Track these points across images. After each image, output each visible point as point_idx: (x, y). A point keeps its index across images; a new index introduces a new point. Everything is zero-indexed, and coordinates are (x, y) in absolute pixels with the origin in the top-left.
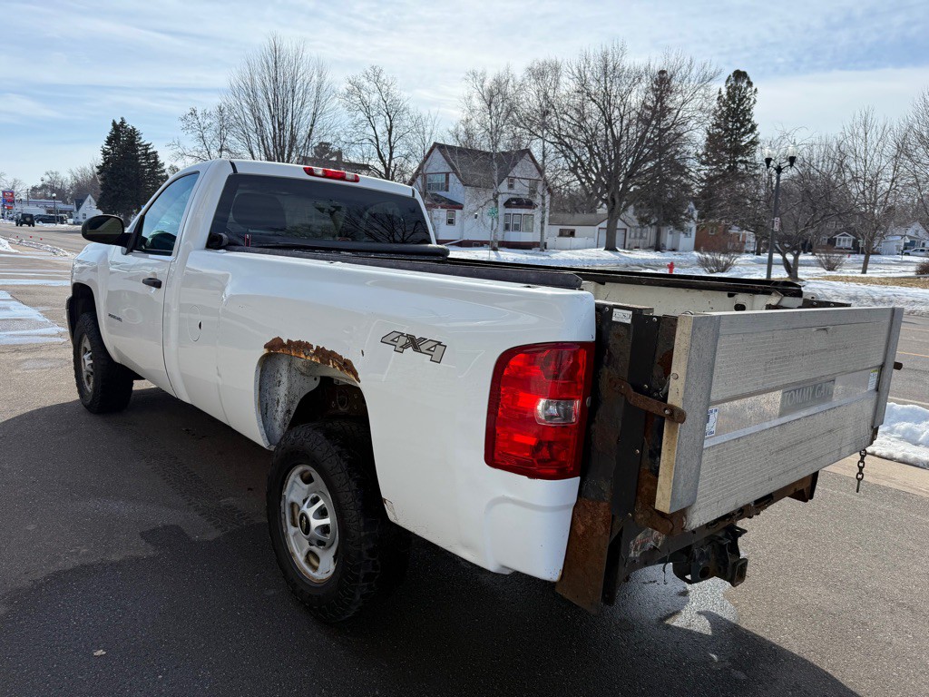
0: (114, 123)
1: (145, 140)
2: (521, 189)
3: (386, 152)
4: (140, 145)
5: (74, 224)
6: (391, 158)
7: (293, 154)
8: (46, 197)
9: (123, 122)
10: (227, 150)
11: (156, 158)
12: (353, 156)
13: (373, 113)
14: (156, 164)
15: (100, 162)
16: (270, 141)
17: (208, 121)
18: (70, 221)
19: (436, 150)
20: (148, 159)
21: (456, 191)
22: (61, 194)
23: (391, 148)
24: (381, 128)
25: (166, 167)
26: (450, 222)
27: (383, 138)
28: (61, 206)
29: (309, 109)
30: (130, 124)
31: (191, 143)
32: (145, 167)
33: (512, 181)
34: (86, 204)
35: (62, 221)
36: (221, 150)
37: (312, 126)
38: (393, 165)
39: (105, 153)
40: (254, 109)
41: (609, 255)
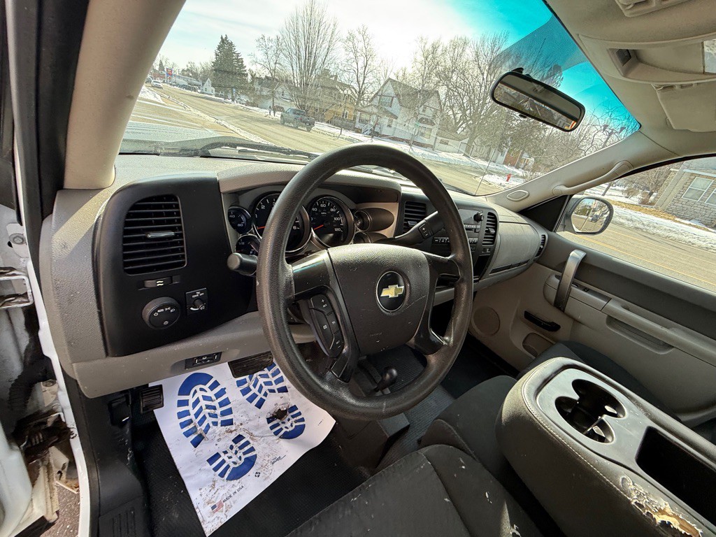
0: (222, 38)
1: (237, 49)
2: (429, 113)
3: (361, 79)
4: (234, 53)
5: (201, 93)
6: (363, 83)
7: (314, 72)
8: (188, 75)
9: (226, 38)
10: (280, 64)
11: (242, 62)
12: (344, 78)
13: (358, 54)
14: (242, 66)
15: (214, 60)
16: (303, 61)
17: (270, 44)
18: (199, 91)
19: (389, 82)
20: (238, 62)
21: (395, 108)
22: (195, 75)
23: (365, 77)
24: (361, 64)
25: (247, 68)
26: (389, 126)
27: (361, 71)
28: (195, 82)
29: (326, 45)
30: (230, 39)
31: (260, 56)
32: (237, 67)
33: (425, 108)
34: (207, 82)
35: (195, 90)
36: (276, 63)
37: (326, 56)
38: (364, 87)
39: (217, 55)
40: (296, 40)
41: (465, 159)
